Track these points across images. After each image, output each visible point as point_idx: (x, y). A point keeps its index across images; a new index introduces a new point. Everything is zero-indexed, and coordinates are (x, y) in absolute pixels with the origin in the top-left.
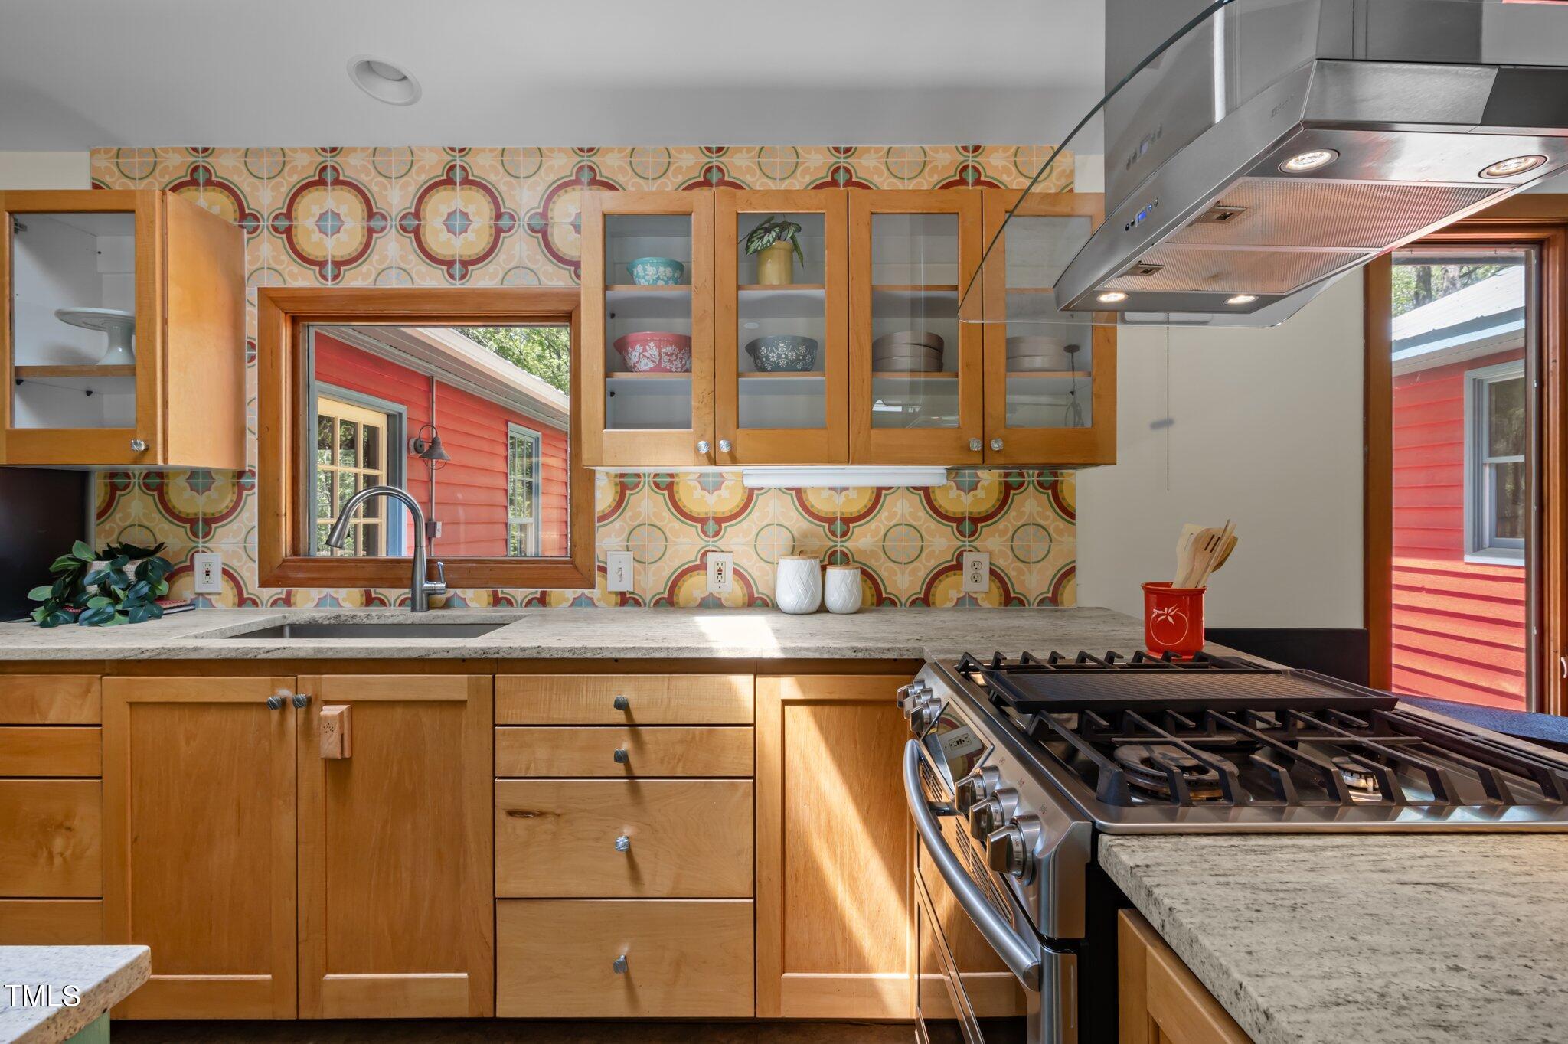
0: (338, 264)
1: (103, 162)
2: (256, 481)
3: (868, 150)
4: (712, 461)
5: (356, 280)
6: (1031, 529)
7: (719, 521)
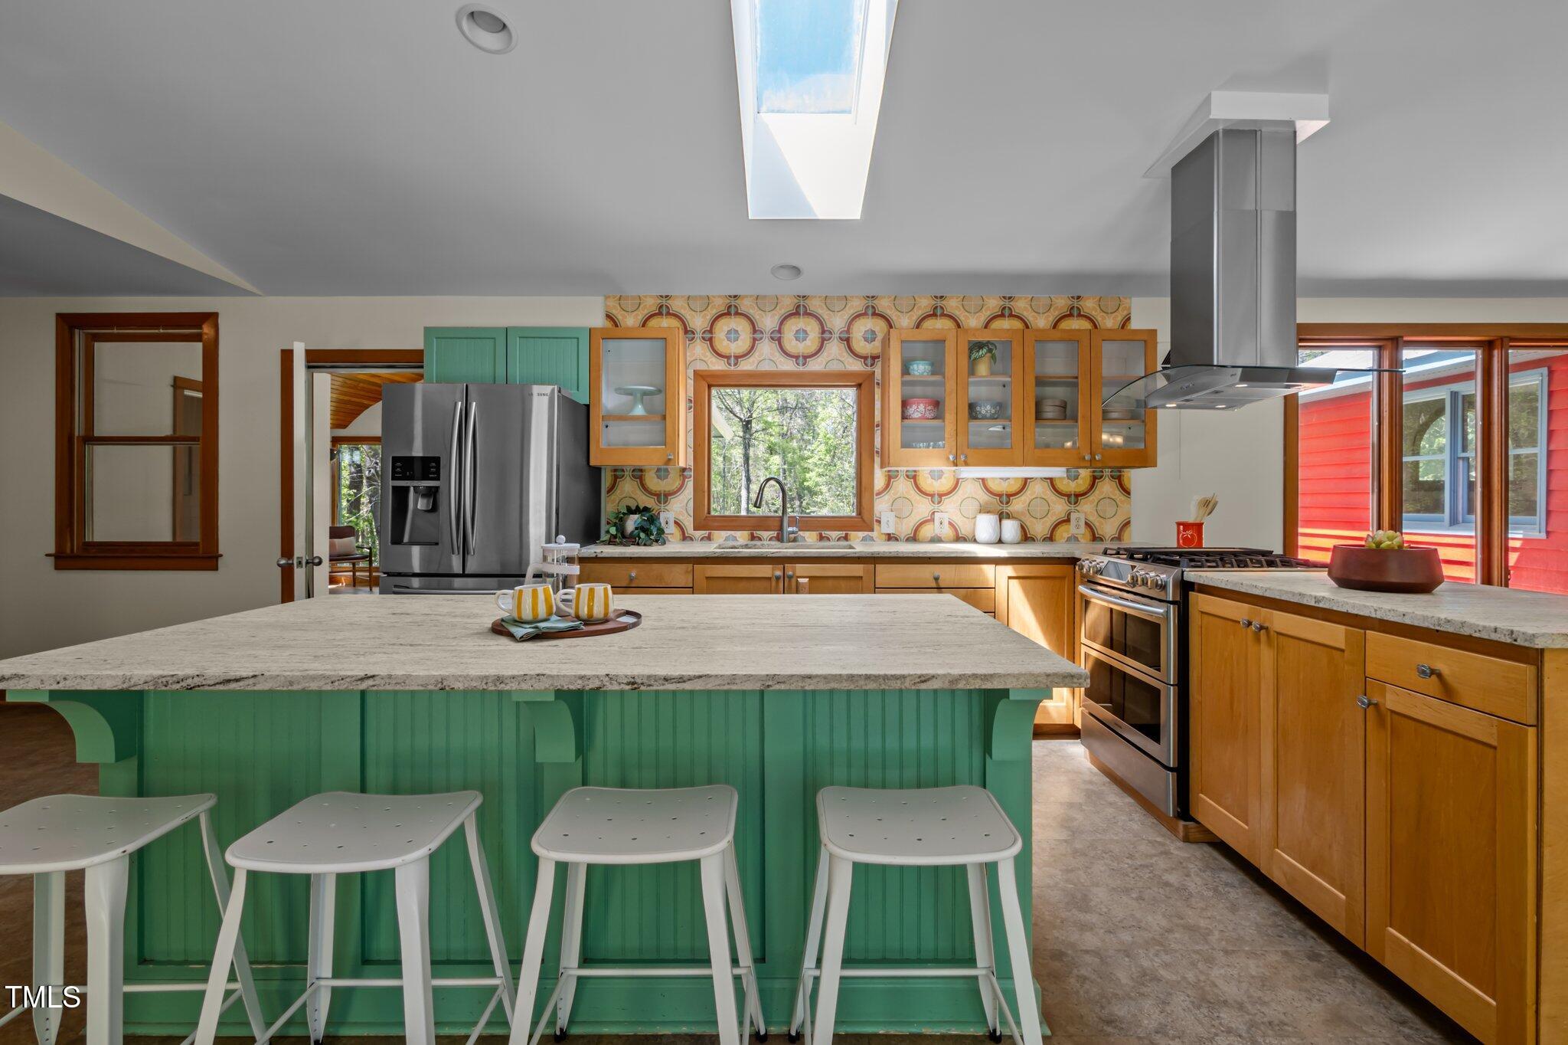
0: (737, 357)
1: (611, 303)
2: (692, 473)
3: (1021, 298)
4: (956, 465)
5: (747, 366)
6: (1108, 500)
7: (941, 495)
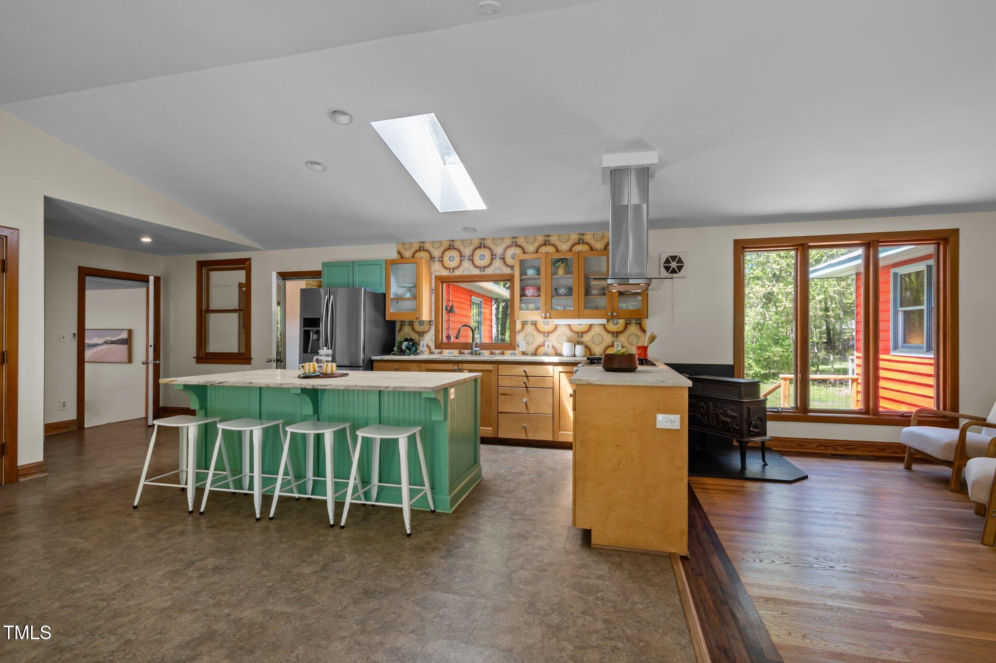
0: (453, 269)
1: (400, 246)
2: (434, 323)
3: (588, 234)
4: (546, 318)
5: (458, 273)
6: (633, 335)
7: (548, 333)
